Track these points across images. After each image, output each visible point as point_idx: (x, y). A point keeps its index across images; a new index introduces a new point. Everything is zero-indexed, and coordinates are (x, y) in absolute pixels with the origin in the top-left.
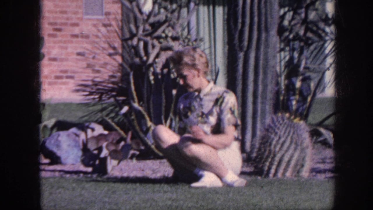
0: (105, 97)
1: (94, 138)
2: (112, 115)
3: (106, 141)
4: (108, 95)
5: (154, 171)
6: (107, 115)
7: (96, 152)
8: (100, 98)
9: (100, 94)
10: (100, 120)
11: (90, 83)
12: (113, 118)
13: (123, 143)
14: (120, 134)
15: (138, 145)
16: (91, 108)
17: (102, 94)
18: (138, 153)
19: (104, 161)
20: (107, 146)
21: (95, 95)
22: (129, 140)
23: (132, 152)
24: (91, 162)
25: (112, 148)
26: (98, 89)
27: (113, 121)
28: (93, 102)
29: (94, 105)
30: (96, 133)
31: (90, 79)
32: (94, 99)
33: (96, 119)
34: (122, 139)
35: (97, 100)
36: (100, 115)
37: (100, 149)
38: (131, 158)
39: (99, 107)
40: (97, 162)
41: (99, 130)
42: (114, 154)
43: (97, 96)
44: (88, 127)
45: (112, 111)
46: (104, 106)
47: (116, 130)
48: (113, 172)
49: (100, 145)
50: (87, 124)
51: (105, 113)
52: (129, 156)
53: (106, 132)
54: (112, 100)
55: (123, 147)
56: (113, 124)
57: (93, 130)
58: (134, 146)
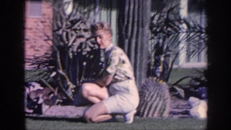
0: (41, 66)
1: (34, 91)
2: (46, 77)
3: (42, 93)
4: (43, 65)
5: (72, 113)
6: (43, 78)
7: (35, 100)
8: (38, 67)
9: (38, 65)
10: (38, 80)
11: (32, 57)
12: (46, 79)
13: (52, 95)
14: (50, 89)
15: (62, 96)
16: (33, 73)
17: (40, 64)
18: (61, 101)
19: (40, 106)
20: (43, 97)
21: (35, 65)
22: (56, 93)
23: (58, 100)
24: (32, 107)
25: (46, 98)
26: (38, 61)
27: (46, 81)
28: (34, 70)
29: (35, 71)
30: (36, 89)
31: (32, 55)
32: (35, 67)
33: (36, 80)
34: (52, 92)
35: (37, 68)
36: (38, 77)
37: (38, 99)
38: (58, 104)
39: (37, 72)
40: (36, 107)
41: (38, 87)
42: (47, 102)
43: (36, 66)
44: (31, 85)
45: (46, 75)
46: (41, 72)
47: (48, 87)
48: (45, 113)
49: (38, 96)
50: (30, 83)
51: (41, 76)
52: (56, 103)
53: (42, 88)
54: (46, 68)
55: (53, 97)
56: (46, 83)
57: (34, 86)
58: (59, 97)
